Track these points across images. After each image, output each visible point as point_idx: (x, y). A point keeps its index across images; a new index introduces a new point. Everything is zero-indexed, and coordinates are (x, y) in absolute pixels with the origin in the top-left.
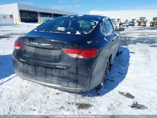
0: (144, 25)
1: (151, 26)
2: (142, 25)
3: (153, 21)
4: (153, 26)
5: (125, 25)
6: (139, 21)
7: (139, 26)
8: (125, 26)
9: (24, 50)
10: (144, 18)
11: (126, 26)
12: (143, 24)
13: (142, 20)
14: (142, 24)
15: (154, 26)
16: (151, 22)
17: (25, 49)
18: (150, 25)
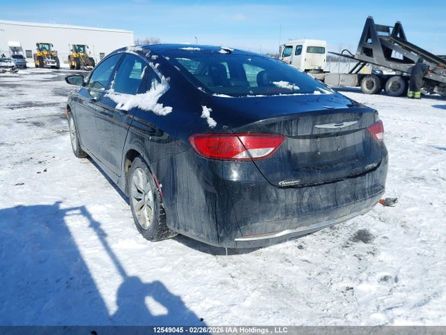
0: (55, 64)
1: (72, 67)
2: (51, 64)
3: (74, 55)
4: (78, 68)
5: (7, 67)
6: (39, 54)
7: (43, 67)
8: (7, 70)
9: (285, 153)
10: (48, 44)
11: (9, 69)
12: (53, 63)
13: (46, 53)
14: (49, 62)
15: (81, 67)
16: (69, 56)
17: (289, 149)
18: (68, 66)
